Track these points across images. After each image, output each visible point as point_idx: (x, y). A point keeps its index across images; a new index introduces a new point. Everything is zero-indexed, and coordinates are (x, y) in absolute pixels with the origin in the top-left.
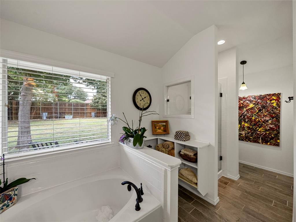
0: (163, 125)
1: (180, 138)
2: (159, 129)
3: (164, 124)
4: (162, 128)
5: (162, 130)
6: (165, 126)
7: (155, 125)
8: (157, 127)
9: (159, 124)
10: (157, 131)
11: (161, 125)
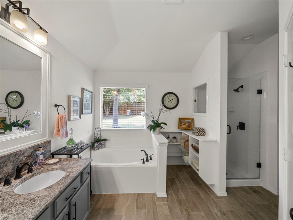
0: (188, 122)
1: (201, 134)
2: (184, 125)
3: (190, 121)
4: (187, 124)
5: (186, 126)
6: (190, 122)
7: (181, 121)
8: (183, 123)
9: (185, 121)
10: (182, 126)
11: (187, 122)
